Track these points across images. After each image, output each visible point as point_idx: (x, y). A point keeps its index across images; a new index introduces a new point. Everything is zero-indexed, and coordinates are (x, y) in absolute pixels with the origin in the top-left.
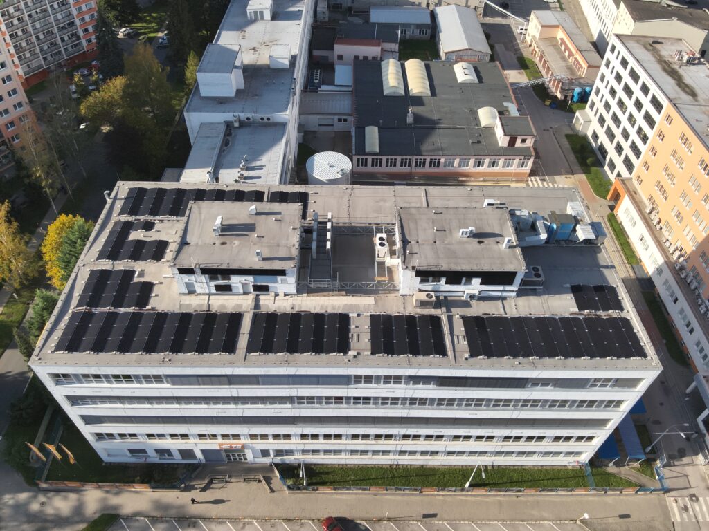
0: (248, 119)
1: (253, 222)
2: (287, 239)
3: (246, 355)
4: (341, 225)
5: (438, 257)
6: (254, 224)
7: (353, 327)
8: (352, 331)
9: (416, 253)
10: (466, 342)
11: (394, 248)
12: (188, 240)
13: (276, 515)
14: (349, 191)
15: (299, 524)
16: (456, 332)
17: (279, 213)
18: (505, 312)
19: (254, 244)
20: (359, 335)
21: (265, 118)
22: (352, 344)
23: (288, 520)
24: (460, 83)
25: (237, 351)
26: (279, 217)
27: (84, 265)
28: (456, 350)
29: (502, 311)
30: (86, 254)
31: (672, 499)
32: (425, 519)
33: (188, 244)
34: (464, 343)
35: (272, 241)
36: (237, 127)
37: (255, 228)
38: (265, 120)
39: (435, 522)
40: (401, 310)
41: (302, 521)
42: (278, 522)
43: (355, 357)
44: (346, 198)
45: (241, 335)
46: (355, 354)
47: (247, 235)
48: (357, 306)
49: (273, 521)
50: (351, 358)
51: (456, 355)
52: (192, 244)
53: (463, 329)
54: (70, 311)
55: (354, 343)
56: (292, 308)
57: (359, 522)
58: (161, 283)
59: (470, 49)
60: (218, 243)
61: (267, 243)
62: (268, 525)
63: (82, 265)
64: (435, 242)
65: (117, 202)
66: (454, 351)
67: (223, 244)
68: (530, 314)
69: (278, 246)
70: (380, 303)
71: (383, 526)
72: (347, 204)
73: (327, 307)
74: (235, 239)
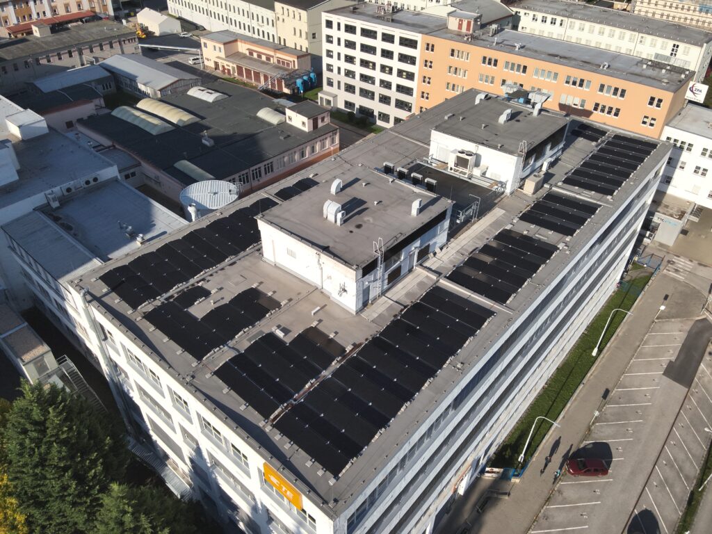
0: (69, 190)
1: (351, 198)
2: (401, 191)
3: (506, 307)
6: (355, 199)
7: (524, 233)
12: (322, 244)
13: (536, 507)
15: (557, 494)
17: (357, 179)
19: (385, 210)
20: (539, 234)
21: (91, 180)
23: (548, 500)
24: (213, 102)
25: (494, 309)
31: (665, 271)
32: (608, 398)
33: (328, 247)
36: (58, 208)
37: (360, 200)
38: (92, 183)
39: (611, 394)
40: (526, 203)
41: (556, 489)
42: (545, 511)
43: (567, 246)
46: (563, 244)
48: (499, 221)
49: (540, 515)
50: (566, 248)
52: (330, 245)
54: (268, 430)
57: (582, 446)
58: (320, 321)
59: (181, 80)
62: (542, 521)
64: (496, 134)
65: (107, 299)
67: (358, 226)
70: (507, 209)
71: (596, 431)
73: (483, 236)
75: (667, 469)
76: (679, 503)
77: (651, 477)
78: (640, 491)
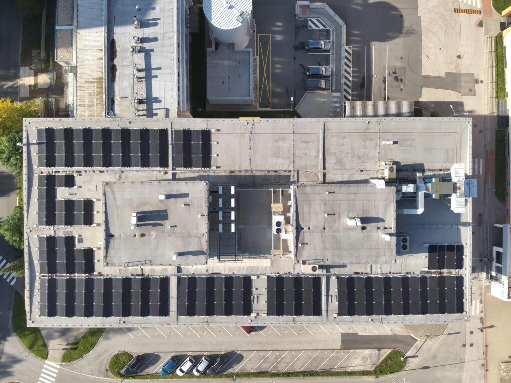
1: (165, 209)
2: (197, 229)
3: (177, 317)
4: (243, 173)
5: (325, 249)
6: (166, 211)
7: (254, 289)
8: (253, 293)
9: (307, 244)
10: (337, 303)
11: (289, 215)
12: (112, 232)
14: (250, 126)
16: (331, 293)
17: (186, 196)
18: (371, 271)
19: (169, 236)
20: (258, 297)
22: (253, 305)
25: (171, 313)
26: (186, 200)
27: (31, 231)
28: (329, 309)
29: (369, 271)
30: (27, 218)
33: (113, 236)
34: (335, 304)
35: (184, 231)
37: (167, 215)
40: (292, 271)
43: (255, 317)
44: (247, 136)
45: (170, 298)
46: (255, 315)
47: (161, 225)
48: (257, 268)
50: (253, 318)
51: (329, 314)
52: (116, 236)
53: (337, 290)
54: (38, 278)
55: (255, 306)
56: (207, 271)
60: (138, 235)
61: (180, 233)
63: (29, 231)
64: (325, 229)
65: (32, 147)
66: (327, 310)
67: (143, 235)
68: (390, 273)
69: (190, 236)
70: (275, 264)
72: (248, 144)
73: (233, 269)
74: (152, 230)
75: (274, 356)
76: (258, 368)
77: (263, 352)
78: (251, 349)
